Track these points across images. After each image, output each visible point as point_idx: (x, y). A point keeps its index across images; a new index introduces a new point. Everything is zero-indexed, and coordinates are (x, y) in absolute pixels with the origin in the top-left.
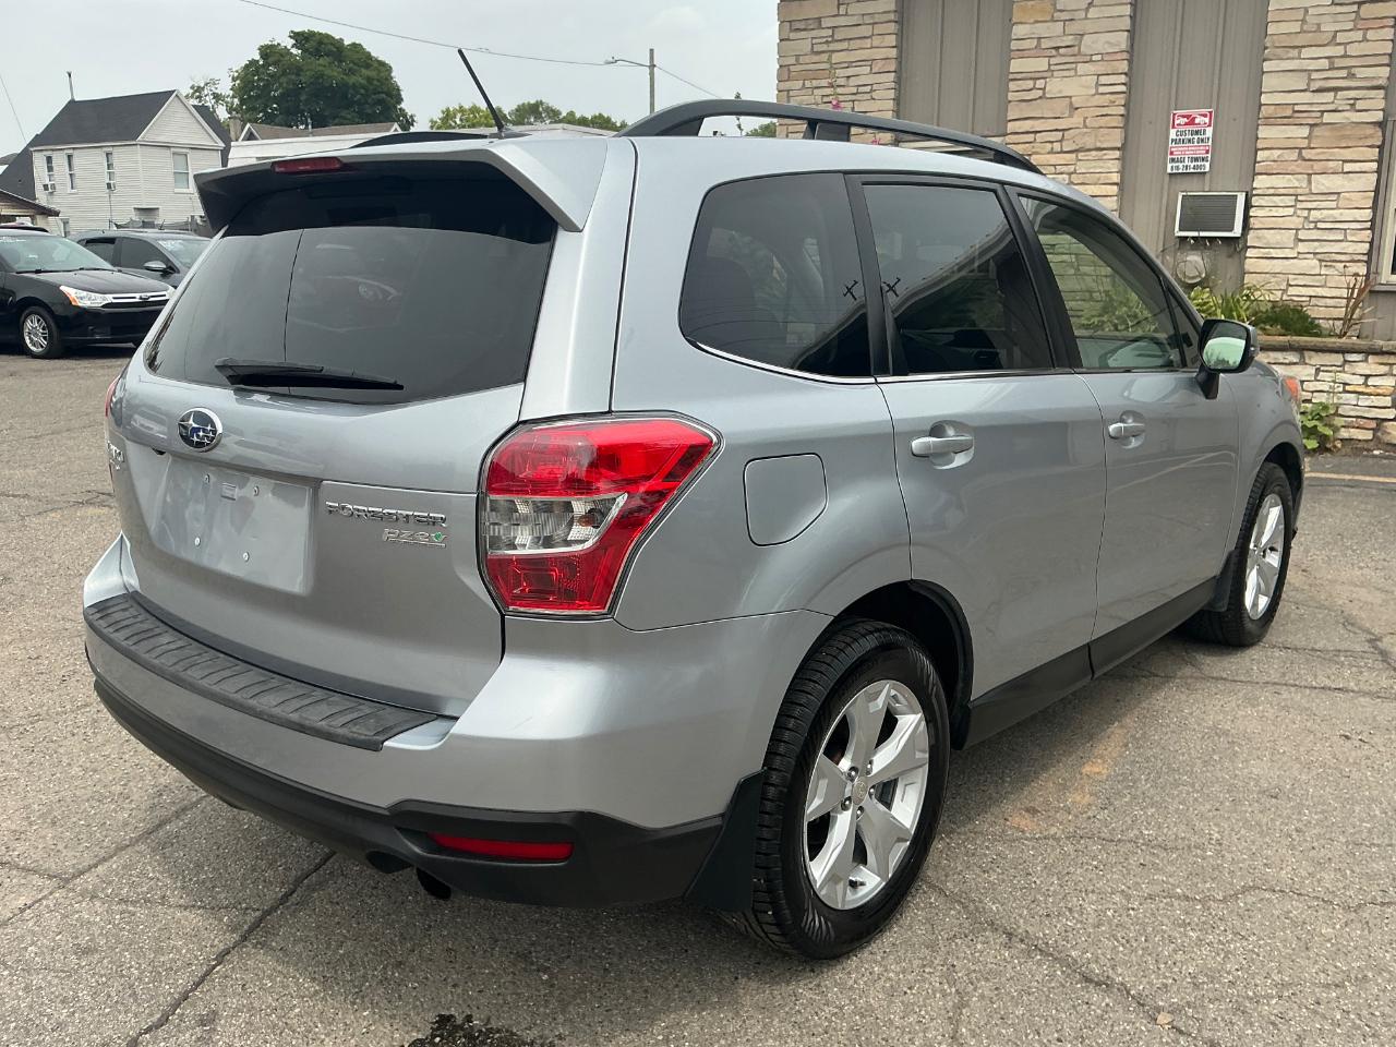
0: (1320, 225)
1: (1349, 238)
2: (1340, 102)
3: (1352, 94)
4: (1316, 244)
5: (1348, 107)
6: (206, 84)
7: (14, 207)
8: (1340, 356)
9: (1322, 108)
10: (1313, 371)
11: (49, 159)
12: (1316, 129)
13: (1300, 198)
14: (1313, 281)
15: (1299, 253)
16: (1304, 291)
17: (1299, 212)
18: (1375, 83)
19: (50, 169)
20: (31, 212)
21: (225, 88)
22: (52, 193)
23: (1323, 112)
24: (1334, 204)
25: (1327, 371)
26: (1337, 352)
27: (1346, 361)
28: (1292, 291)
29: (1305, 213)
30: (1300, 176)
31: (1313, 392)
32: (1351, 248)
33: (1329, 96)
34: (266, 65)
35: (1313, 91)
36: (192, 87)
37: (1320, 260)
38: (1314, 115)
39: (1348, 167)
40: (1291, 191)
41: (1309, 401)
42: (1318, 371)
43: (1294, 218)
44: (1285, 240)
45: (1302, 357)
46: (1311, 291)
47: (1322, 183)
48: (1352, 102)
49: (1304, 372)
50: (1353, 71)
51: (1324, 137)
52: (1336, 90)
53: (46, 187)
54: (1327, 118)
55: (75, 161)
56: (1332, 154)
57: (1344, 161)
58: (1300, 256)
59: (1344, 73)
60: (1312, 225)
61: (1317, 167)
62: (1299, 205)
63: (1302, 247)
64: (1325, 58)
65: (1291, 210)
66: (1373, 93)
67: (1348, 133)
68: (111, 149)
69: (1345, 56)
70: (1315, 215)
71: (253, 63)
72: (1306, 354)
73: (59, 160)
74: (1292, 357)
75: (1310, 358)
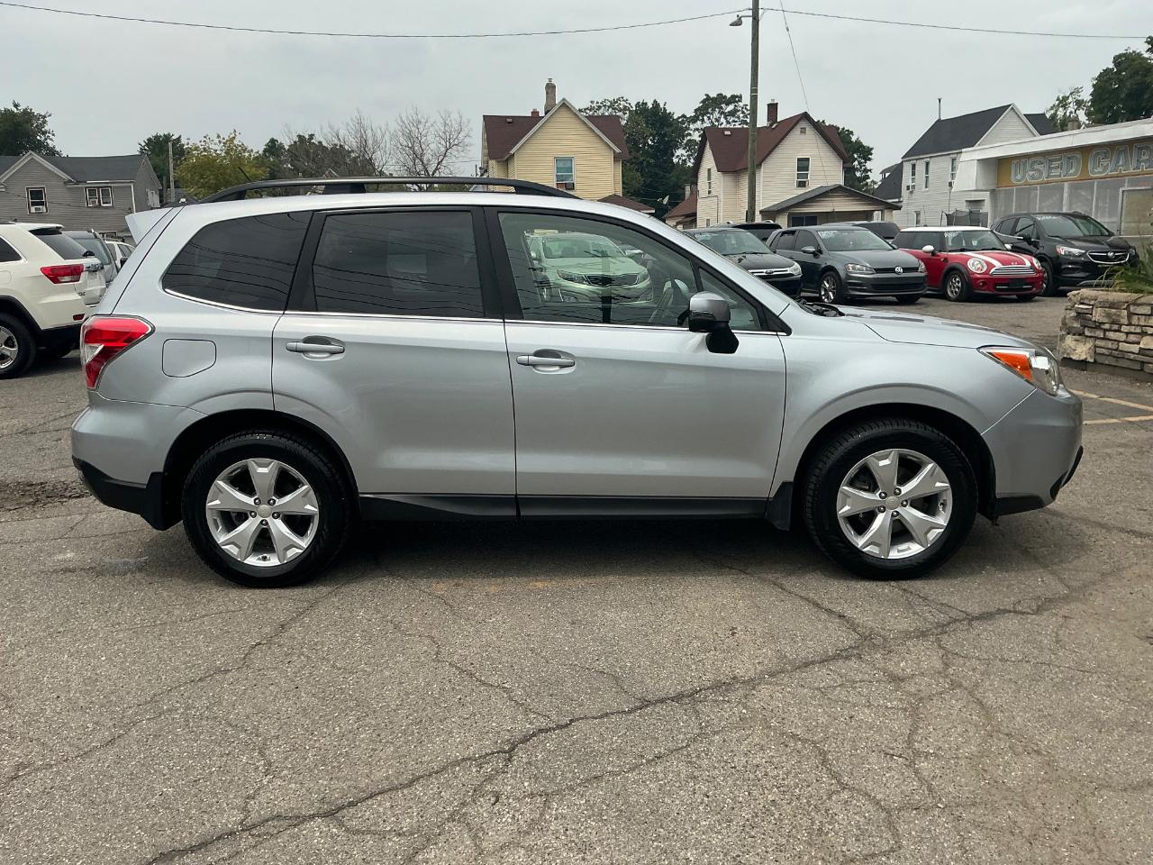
6: (1071, 94)
7: (869, 204)
11: (914, 166)
19: (913, 174)
20: (881, 207)
21: (1086, 95)
22: (911, 192)
34: (1119, 72)
36: (1058, 99)
53: (908, 187)
55: (931, 166)
68: (955, 156)
71: (1107, 71)
73: (920, 167)
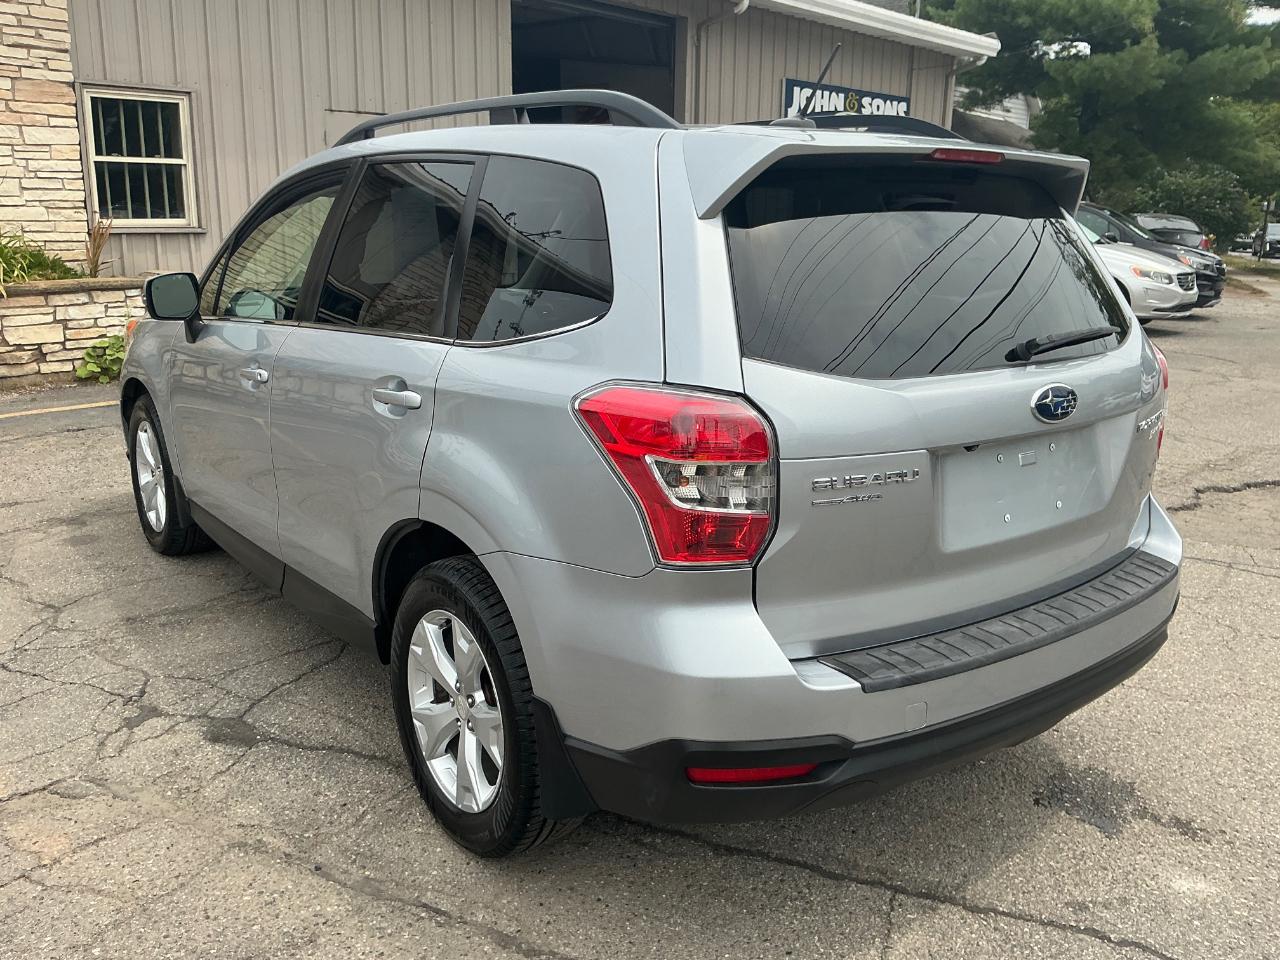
0: (40, 174)
1: (67, 187)
2: (34, 59)
3: (44, 53)
4: (40, 192)
5: (42, 66)
8: (122, 293)
9: (20, 63)
10: (104, 309)
12: (17, 82)
13: (16, 148)
14: (44, 227)
15: (27, 201)
16: (38, 237)
17: (17, 161)
18: (62, 47)
23: (20, 67)
24: (47, 156)
25: (115, 307)
26: (119, 289)
27: (127, 297)
28: (28, 237)
29: (24, 163)
30: (12, 127)
31: (106, 327)
32: (71, 196)
33: (22, 53)
35: (9, 46)
37: (47, 207)
38: (11, 68)
39: (54, 121)
40: (7, 141)
41: (104, 336)
42: (106, 307)
43: (14, 167)
44: (11, 189)
45: (91, 296)
46: (45, 237)
47: (34, 135)
48: (44, 61)
49: (96, 310)
50: (41, 31)
51: (26, 90)
52: (29, 47)
54: (25, 73)
56: (38, 109)
57: (49, 116)
58: (29, 204)
59: (32, 33)
60: (32, 175)
61: (27, 119)
62: (17, 155)
63: (27, 195)
64: (13, 14)
65: (9, 160)
66: (61, 55)
67: (46, 89)
69: (29, 16)
70: (33, 165)
72: (94, 294)
74: (83, 298)
75: (98, 296)
